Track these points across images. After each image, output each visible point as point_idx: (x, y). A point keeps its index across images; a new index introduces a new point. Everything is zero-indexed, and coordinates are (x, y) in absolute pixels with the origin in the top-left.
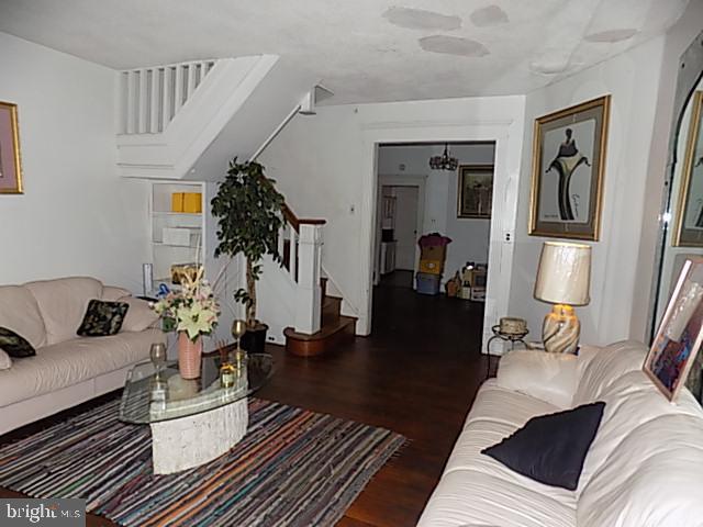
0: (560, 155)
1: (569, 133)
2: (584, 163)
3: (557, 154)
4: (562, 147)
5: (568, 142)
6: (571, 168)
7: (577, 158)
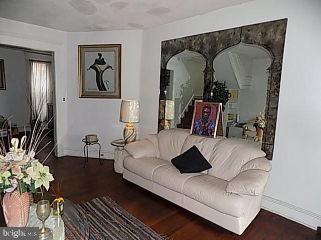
0: (95, 63)
1: (100, 55)
2: (110, 69)
3: (94, 63)
4: (96, 60)
5: (100, 58)
6: (103, 70)
7: (106, 66)
